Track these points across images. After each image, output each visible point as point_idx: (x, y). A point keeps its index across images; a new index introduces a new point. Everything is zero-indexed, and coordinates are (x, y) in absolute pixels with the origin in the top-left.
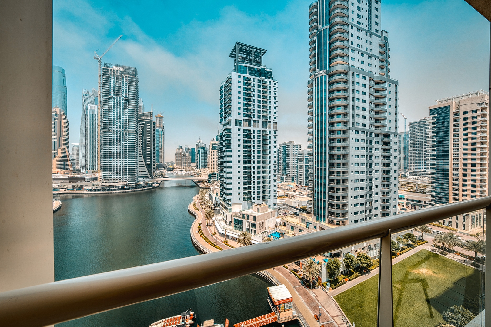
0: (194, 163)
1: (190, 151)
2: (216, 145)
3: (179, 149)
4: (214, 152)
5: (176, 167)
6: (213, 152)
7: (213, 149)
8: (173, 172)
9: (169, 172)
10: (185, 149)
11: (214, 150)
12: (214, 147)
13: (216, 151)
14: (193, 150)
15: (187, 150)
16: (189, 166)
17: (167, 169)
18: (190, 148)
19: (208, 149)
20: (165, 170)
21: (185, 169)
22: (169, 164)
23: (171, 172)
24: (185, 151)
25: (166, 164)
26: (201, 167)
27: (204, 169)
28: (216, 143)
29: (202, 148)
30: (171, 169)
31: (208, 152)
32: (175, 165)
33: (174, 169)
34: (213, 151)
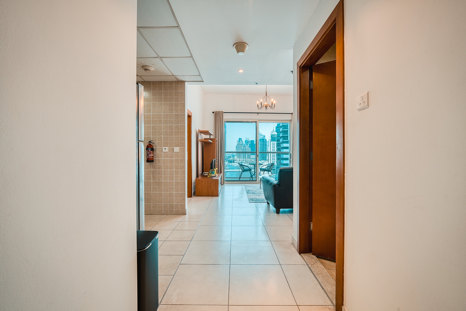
0: (253, 155)
1: (250, 143)
2: (275, 136)
3: (239, 141)
4: (274, 144)
5: (236, 159)
6: (272, 144)
7: (272, 141)
8: (234, 164)
9: (230, 164)
10: (245, 141)
11: (274, 142)
12: (273, 139)
13: (275, 142)
14: (252, 141)
15: (247, 142)
16: (249, 159)
17: (229, 161)
18: (250, 140)
19: (267, 140)
20: (227, 162)
21: (244, 162)
22: (230, 156)
23: (232, 164)
24: (245, 143)
25: (227, 156)
26: (260, 159)
27: (263, 161)
28: (275, 134)
29: (261, 140)
30: (231, 161)
31: (267, 144)
32: (236, 157)
33: (235, 161)
34: (272, 142)
